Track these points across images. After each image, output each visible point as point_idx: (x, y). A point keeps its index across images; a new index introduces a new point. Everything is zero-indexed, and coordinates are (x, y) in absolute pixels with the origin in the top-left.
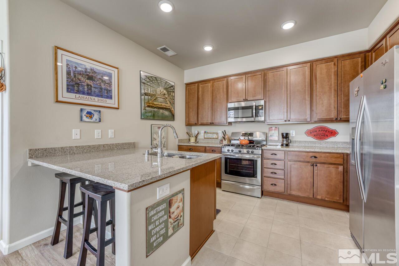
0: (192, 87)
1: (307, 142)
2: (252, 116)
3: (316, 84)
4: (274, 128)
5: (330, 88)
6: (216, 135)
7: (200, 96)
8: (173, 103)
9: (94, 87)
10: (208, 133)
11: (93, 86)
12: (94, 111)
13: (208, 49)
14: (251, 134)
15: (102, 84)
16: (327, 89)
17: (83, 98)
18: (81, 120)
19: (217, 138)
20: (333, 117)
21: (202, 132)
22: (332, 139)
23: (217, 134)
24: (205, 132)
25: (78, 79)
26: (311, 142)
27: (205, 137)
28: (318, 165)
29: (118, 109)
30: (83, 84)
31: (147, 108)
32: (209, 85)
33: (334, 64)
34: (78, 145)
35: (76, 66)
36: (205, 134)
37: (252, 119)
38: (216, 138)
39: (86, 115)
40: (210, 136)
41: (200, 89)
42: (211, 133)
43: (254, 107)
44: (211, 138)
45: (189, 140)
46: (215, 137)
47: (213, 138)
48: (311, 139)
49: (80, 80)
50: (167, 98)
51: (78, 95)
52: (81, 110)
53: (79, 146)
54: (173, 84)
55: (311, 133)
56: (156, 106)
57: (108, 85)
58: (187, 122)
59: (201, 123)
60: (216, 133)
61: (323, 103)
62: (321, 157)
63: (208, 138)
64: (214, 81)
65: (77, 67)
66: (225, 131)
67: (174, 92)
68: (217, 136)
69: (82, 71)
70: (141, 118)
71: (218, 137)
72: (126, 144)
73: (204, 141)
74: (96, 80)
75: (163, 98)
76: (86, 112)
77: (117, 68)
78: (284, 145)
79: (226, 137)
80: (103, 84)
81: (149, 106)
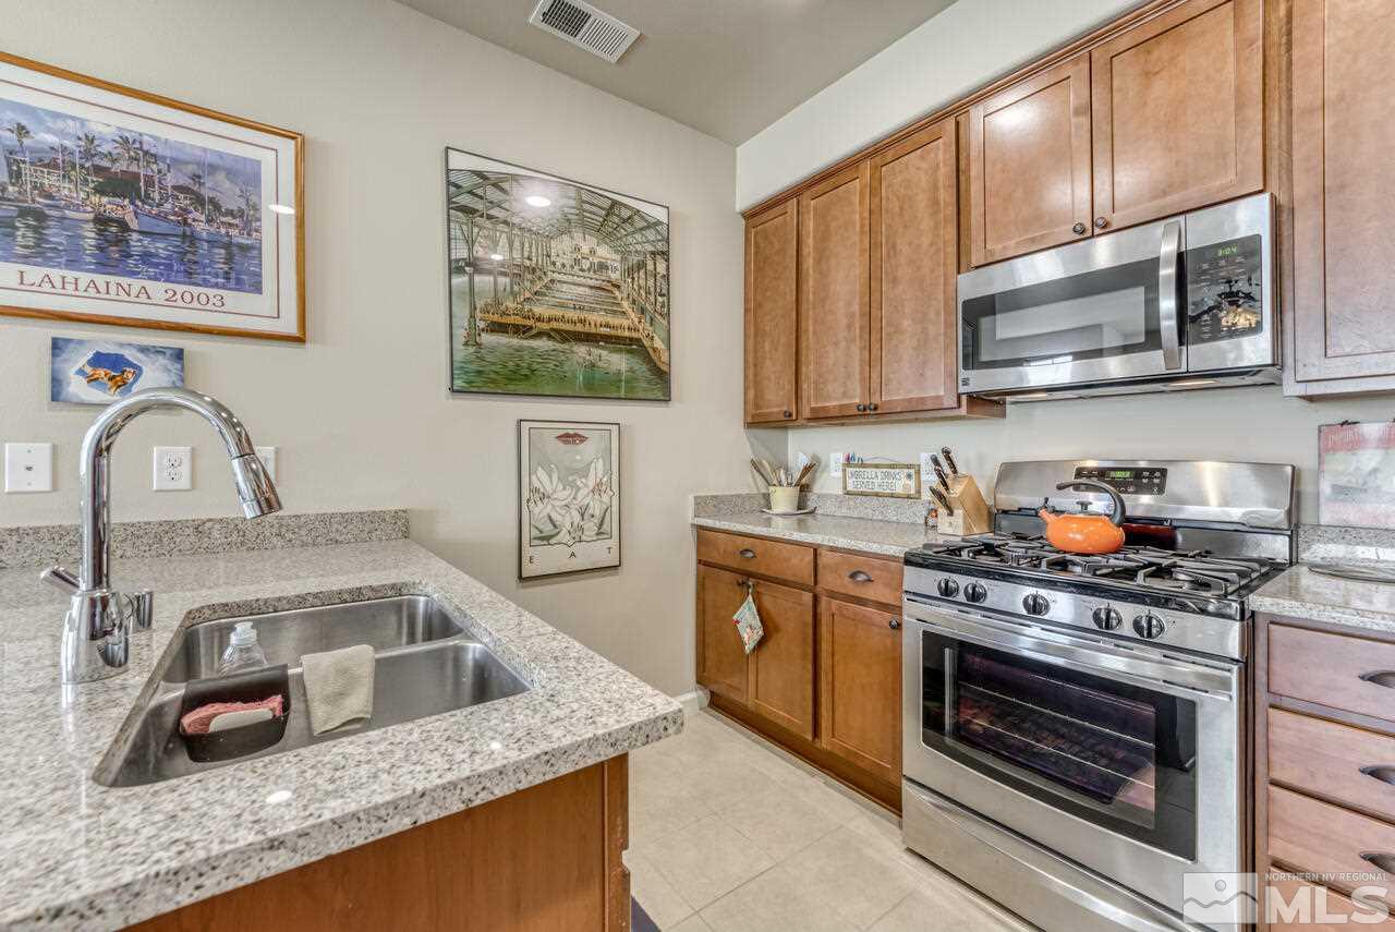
0: (773, 222)
2: (1153, 338)
4: (1372, 429)
6: (909, 476)
7: (809, 263)
9: (140, 232)
10: (863, 465)
11: (134, 225)
12: (144, 350)
14: (1150, 478)
15: (196, 215)
17: (70, 288)
18: (56, 392)
19: (913, 492)
21: (836, 459)
23: (912, 471)
24: (849, 462)
25: (35, 188)
27: (850, 488)
29: (294, 338)
30: (69, 213)
34: (24, 524)
35: (24, 123)
36: (849, 470)
37: (1154, 362)
38: (909, 497)
39: (89, 370)
40: (875, 480)
42: (877, 466)
43: (1168, 272)
44: (877, 495)
46: (899, 490)
47: (891, 496)
49: (50, 197)
50: (618, 287)
51: (34, 273)
52: (57, 346)
53: (36, 530)
54: (659, 214)
56: (545, 326)
57: (236, 221)
58: (751, 406)
59: (813, 409)
60: (911, 466)
63: (862, 494)
64: (878, 160)
65: (29, 127)
66: (947, 453)
67: (665, 255)
68: (912, 483)
69: (65, 149)
70: (452, 390)
71: (919, 492)
72: (346, 518)
73: (844, 511)
74: (156, 196)
75: (591, 287)
76: (90, 355)
77: (295, 137)
79: (957, 490)
80: (203, 218)
81: (498, 328)
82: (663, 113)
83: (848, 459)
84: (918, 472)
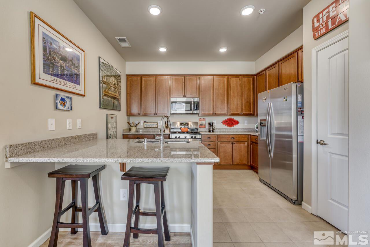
0: (135, 78)
1: (223, 128)
2: (191, 110)
3: (230, 90)
5: (238, 94)
6: (156, 124)
7: (143, 89)
8: (120, 93)
9: (66, 70)
10: (148, 123)
11: (65, 68)
12: (67, 97)
13: (163, 50)
14: (187, 124)
16: (236, 95)
17: (57, 81)
18: (56, 108)
20: (239, 112)
21: (142, 122)
22: (236, 127)
24: (145, 122)
25: (52, 57)
26: (225, 128)
27: (145, 126)
28: (235, 143)
29: (84, 96)
30: (57, 64)
31: (105, 97)
32: (153, 79)
33: (240, 79)
34: (55, 138)
35: (51, 42)
36: (145, 124)
37: (191, 112)
38: (156, 128)
39: (60, 101)
40: (150, 125)
41: (143, 82)
42: (151, 123)
43: (193, 103)
44: (150, 127)
45: (130, 129)
46: (154, 127)
47: (153, 127)
48: (225, 126)
49: (54, 60)
50: (116, 88)
51: (53, 78)
52: (57, 95)
53: (56, 139)
54: (120, 74)
55: (225, 122)
56: (110, 95)
57: (77, 69)
58: (129, 112)
59: (144, 113)
60: (156, 123)
61: (234, 103)
62: (236, 138)
63: (148, 127)
64: (157, 77)
65: (52, 43)
67: (121, 82)
69: (57, 49)
70: (100, 107)
71: (158, 127)
73: (144, 131)
74: (68, 62)
75: (114, 88)
76: (60, 98)
77: (84, 51)
78: (211, 131)
80: (73, 68)
81: (105, 95)
82: (119, 53)
83: (144, 122)
84: (158, 124)
